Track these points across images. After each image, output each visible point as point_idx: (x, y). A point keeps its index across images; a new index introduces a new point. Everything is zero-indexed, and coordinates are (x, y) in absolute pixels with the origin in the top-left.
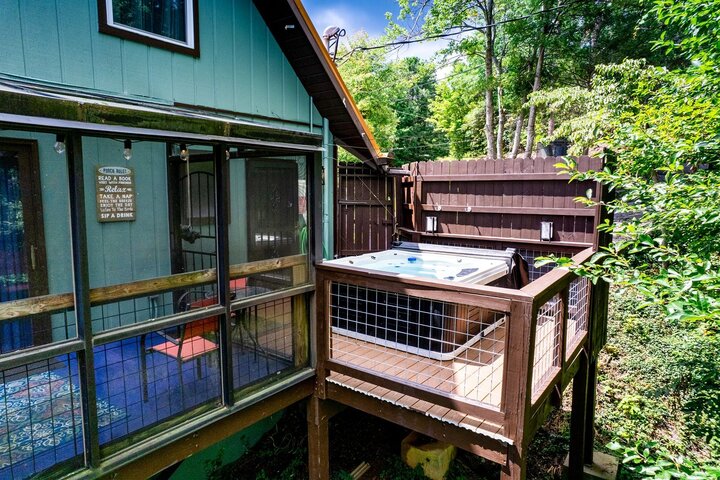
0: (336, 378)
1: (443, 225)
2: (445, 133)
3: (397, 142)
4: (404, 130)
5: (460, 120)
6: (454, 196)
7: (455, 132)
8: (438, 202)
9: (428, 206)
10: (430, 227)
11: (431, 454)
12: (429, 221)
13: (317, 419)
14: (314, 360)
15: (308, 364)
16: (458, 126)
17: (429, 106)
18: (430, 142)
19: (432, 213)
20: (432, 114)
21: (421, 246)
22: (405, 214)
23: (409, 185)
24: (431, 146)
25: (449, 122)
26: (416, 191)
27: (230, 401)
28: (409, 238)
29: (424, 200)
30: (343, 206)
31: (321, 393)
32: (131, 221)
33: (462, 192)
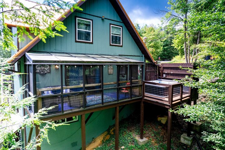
0: (145, 98)
1: (167, 76)
2: (177, 49)
3: (163, 51)
4: (165, 47)
5: (182, 45)
6: (169, 70)
7: (180, 49)
8: (166, 71)
9: (164, 72)
10: (164, 76)
11: (163, 118)
12: (164, 75)
13: (142, 104)
14: (142, 95)
15: (141, 96)
16: (182, 47)
17: (173, 41)
18: (174, 51)
19: (165, 73)
20: (173, 43)
21: (162, 80)
22: (159, 73)
23: (160, 68)
24: (174, 52)
25: (179, 46)
26: (162, 69)
27: (131, 98)
28: (160, 78)
29: (163, 71)
30: (147, 72)
31: (143, 101)
32: (112, 74)
33: (170, 69)
